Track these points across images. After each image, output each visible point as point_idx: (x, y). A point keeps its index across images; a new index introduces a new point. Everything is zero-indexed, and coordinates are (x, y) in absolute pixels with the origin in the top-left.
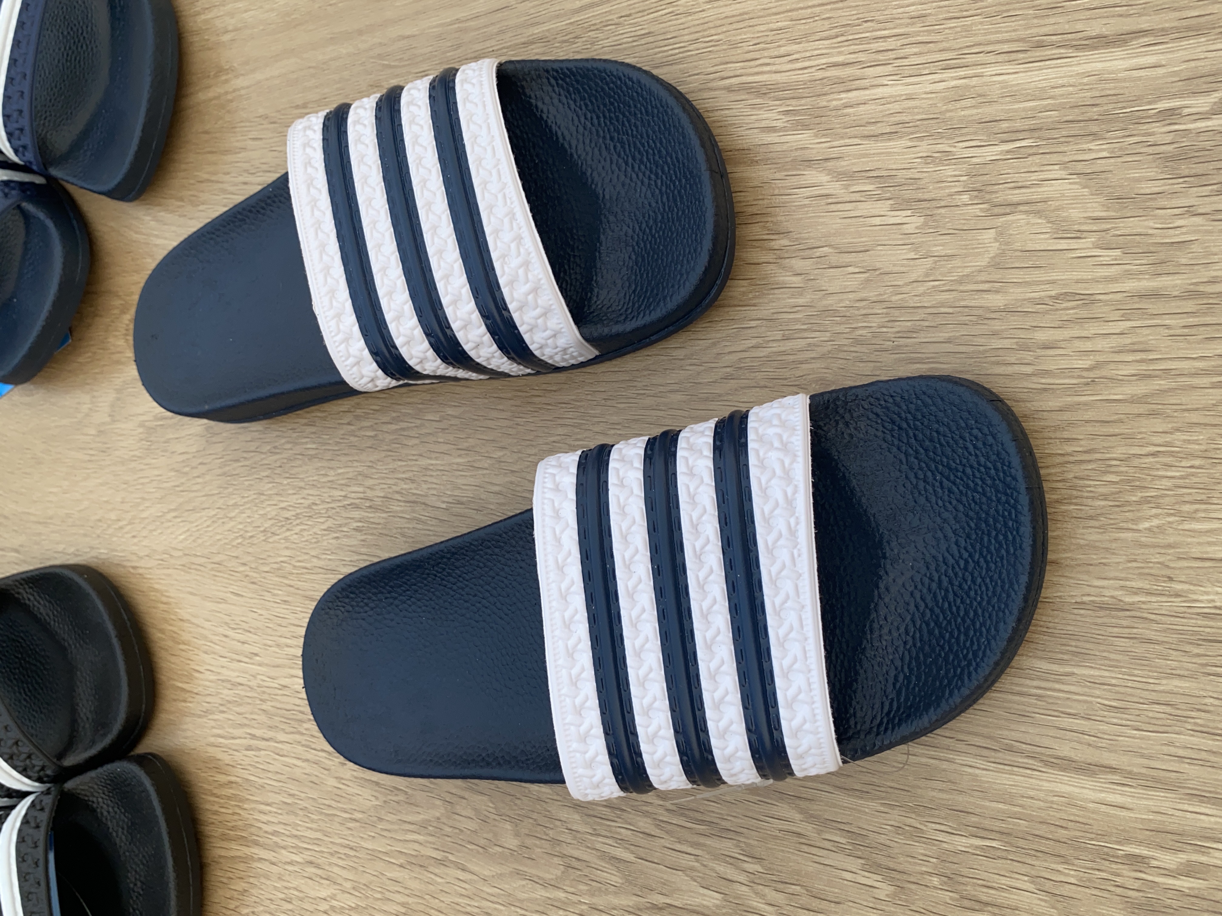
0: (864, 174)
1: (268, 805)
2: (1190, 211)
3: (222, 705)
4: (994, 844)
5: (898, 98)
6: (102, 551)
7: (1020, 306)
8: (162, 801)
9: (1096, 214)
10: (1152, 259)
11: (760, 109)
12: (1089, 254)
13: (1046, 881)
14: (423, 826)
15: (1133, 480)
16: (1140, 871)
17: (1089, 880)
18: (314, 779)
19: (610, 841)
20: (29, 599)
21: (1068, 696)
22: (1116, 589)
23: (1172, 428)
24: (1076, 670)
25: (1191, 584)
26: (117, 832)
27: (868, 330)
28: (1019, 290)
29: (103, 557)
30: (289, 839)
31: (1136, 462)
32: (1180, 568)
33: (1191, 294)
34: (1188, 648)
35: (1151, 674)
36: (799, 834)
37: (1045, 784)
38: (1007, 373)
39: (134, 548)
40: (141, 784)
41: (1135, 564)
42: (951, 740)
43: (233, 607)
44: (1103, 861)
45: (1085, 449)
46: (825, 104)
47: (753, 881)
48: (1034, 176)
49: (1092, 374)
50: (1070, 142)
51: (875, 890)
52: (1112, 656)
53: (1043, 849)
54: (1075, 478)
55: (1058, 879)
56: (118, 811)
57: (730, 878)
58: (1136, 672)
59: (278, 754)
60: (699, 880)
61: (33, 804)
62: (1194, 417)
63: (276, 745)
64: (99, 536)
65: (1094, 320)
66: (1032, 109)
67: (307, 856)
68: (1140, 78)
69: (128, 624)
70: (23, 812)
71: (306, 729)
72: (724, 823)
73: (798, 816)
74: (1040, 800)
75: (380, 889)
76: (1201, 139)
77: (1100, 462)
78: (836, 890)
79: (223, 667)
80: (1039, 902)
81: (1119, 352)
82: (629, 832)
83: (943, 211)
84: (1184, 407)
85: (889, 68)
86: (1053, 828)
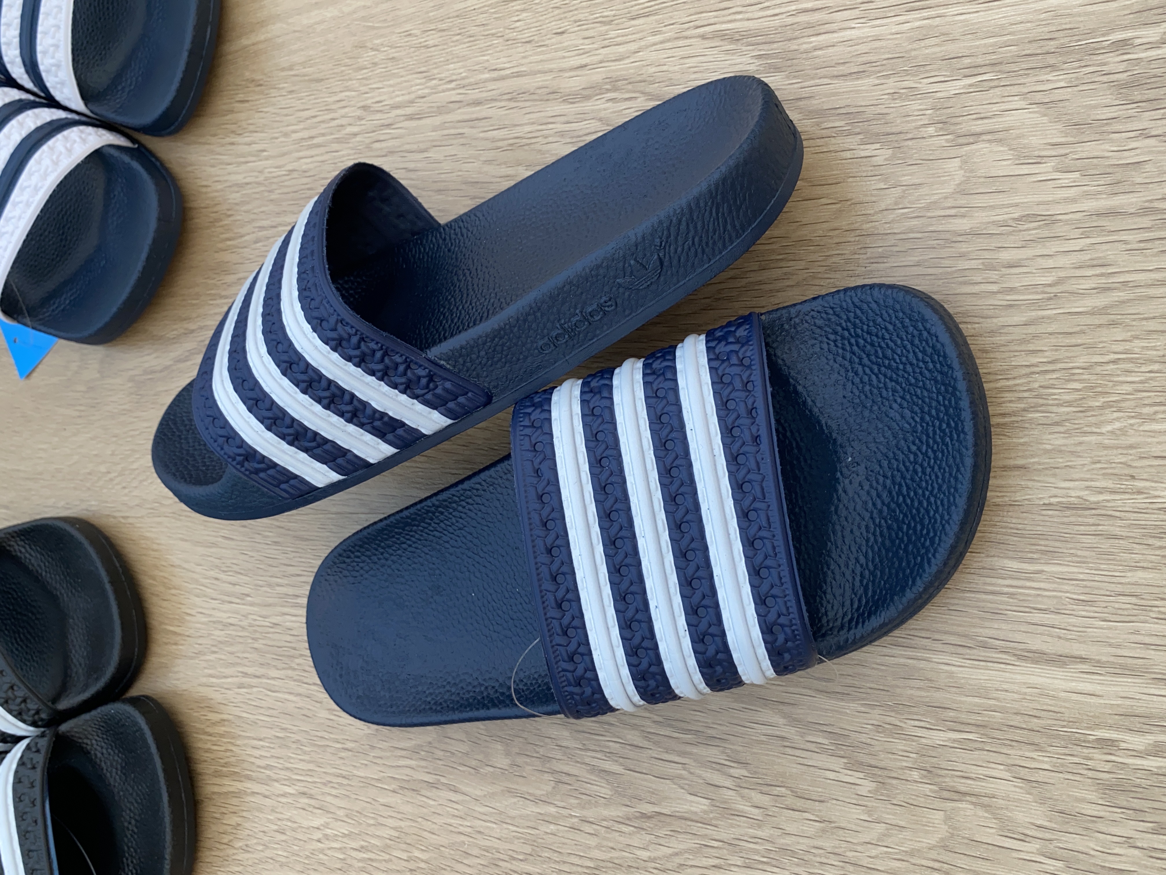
0: (833, 111)
1: (260, 740)
2: (1144, 134)
3: (213, 646)
4: (971, 736)
5: (865, 40)
6: (93, 503)
7: (985, 229)
8: (156, 739)
9: (1055, 140)
10: (1109, 180)
11: (733, 54)
12: (1049, 178)
13: (1021, 769)
14: (415, 751)
15: (1096, 387)
16: (1111, 754)
17: (1062, 765)
18: (305, 712)
19: (599, 755)
20: (21, 552)
21: (1039, 592)
22: (1081, 489)
23: (1132, 336)
24: (1046, 568)
25: (1153, 481)
26: (111, 773)
27: (840, 257)
28: (984, 214)
29: (93, 508)
30: (283, 772)
31: (1098, 369)
32: (1141, 467)
33: (1145, 211)
34: (1150, 541)
35: (1116, 567)
36: (783, 738)
37: (1018, 677)
38: (974, 291)
39: (125, 498)
40: (136, 723)
41: (1098, 466)
42: (927, 640)
43: (224, 551)
44: (1075, 747)
45: (1049, 360)
46: (796, 47)
47: (739, 786)
48: (995, 107)
49: (1054, 290)
50: (1028, 74)
51: (857, 787)
52: (1079, 553)
53: (1017, 738)
54: (1041, 387)
55: (1032, 766)
56: (112, 753)
57: (717, 784)
58: (1102, 566)
59: (269, 690)
60: (686, 787)
61: (28, 747)
62: (1152, 325)
63: (268, 681)
64: (89, 489)
65: (1055, 239)
66: (992, 45)
67: (300, 787)
68: (1093, 13)
69: (121, 571)
70: (19, 755)
71: (298, 664)
72: (710, 732)
73: (782, 721)
74: (1014, 692)
75: (373, 815)
76: (1152, 66)
77: (1063, 371)
78: (820, 790)
79: (214, 609)
80: (1014, 789)
81: (1080, 267)
82: (618, 745)
83: (910, 143)
84: (1142, 316)
85: (856, 13)
86: (1027, 718)
